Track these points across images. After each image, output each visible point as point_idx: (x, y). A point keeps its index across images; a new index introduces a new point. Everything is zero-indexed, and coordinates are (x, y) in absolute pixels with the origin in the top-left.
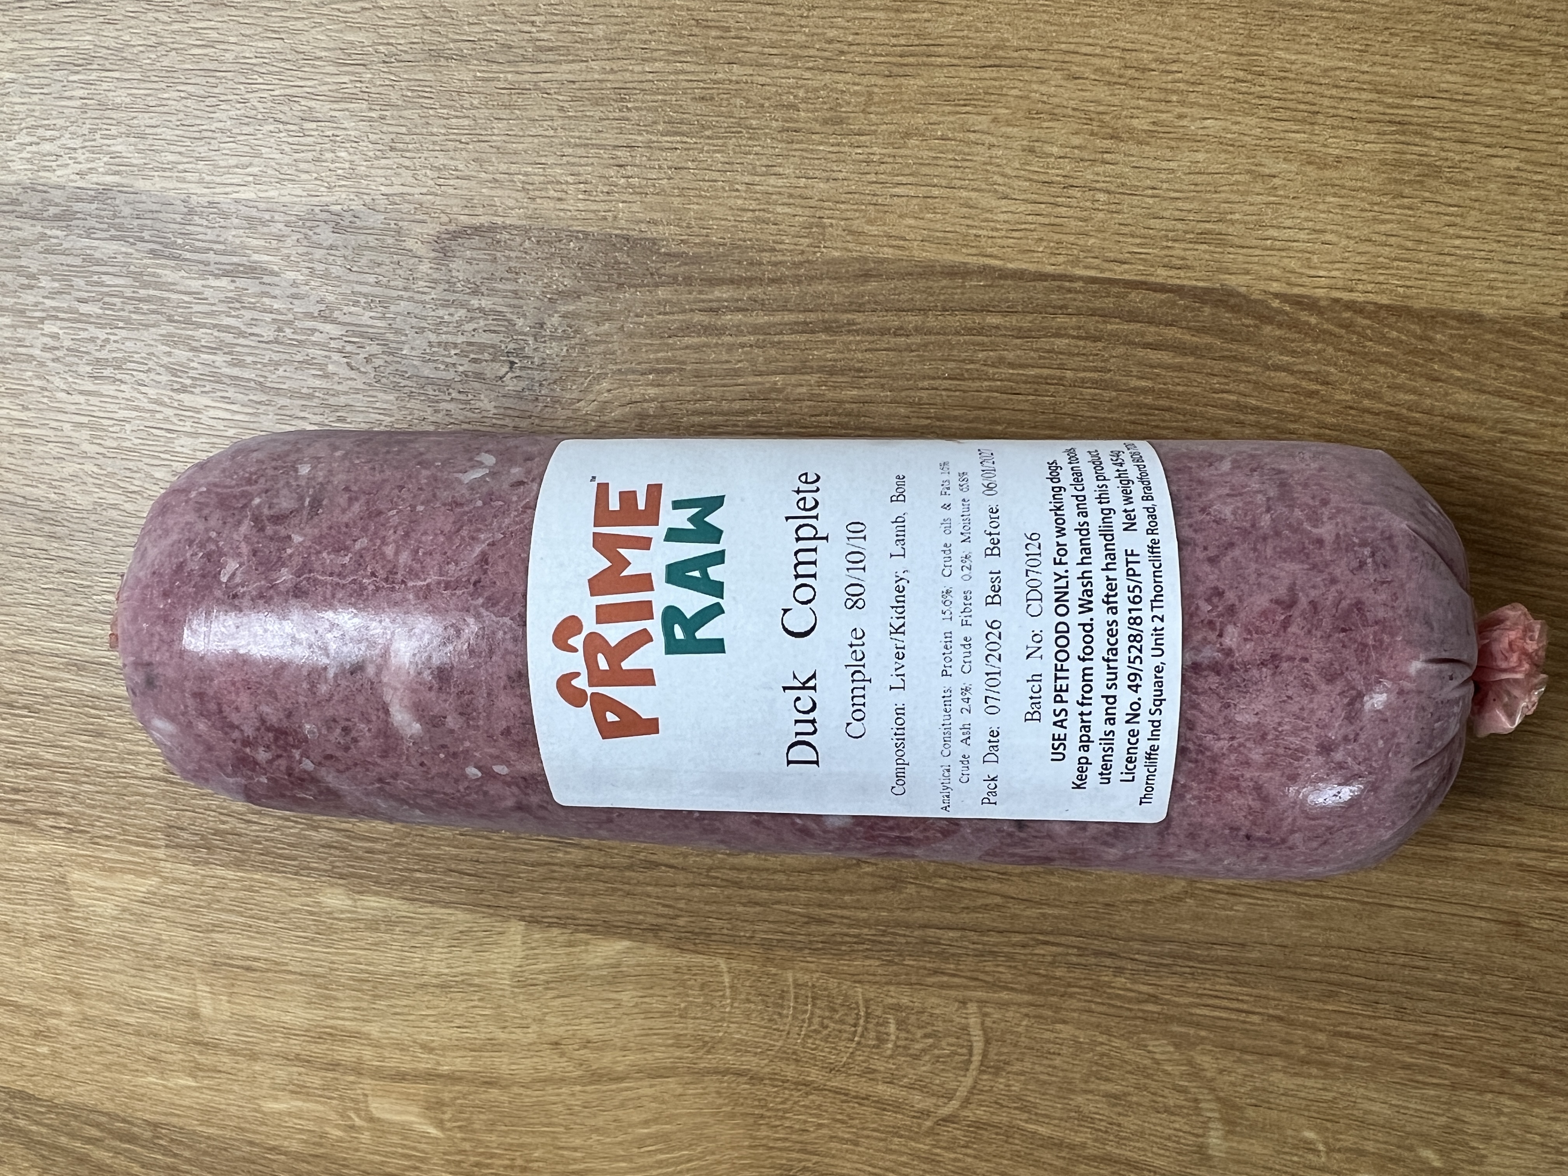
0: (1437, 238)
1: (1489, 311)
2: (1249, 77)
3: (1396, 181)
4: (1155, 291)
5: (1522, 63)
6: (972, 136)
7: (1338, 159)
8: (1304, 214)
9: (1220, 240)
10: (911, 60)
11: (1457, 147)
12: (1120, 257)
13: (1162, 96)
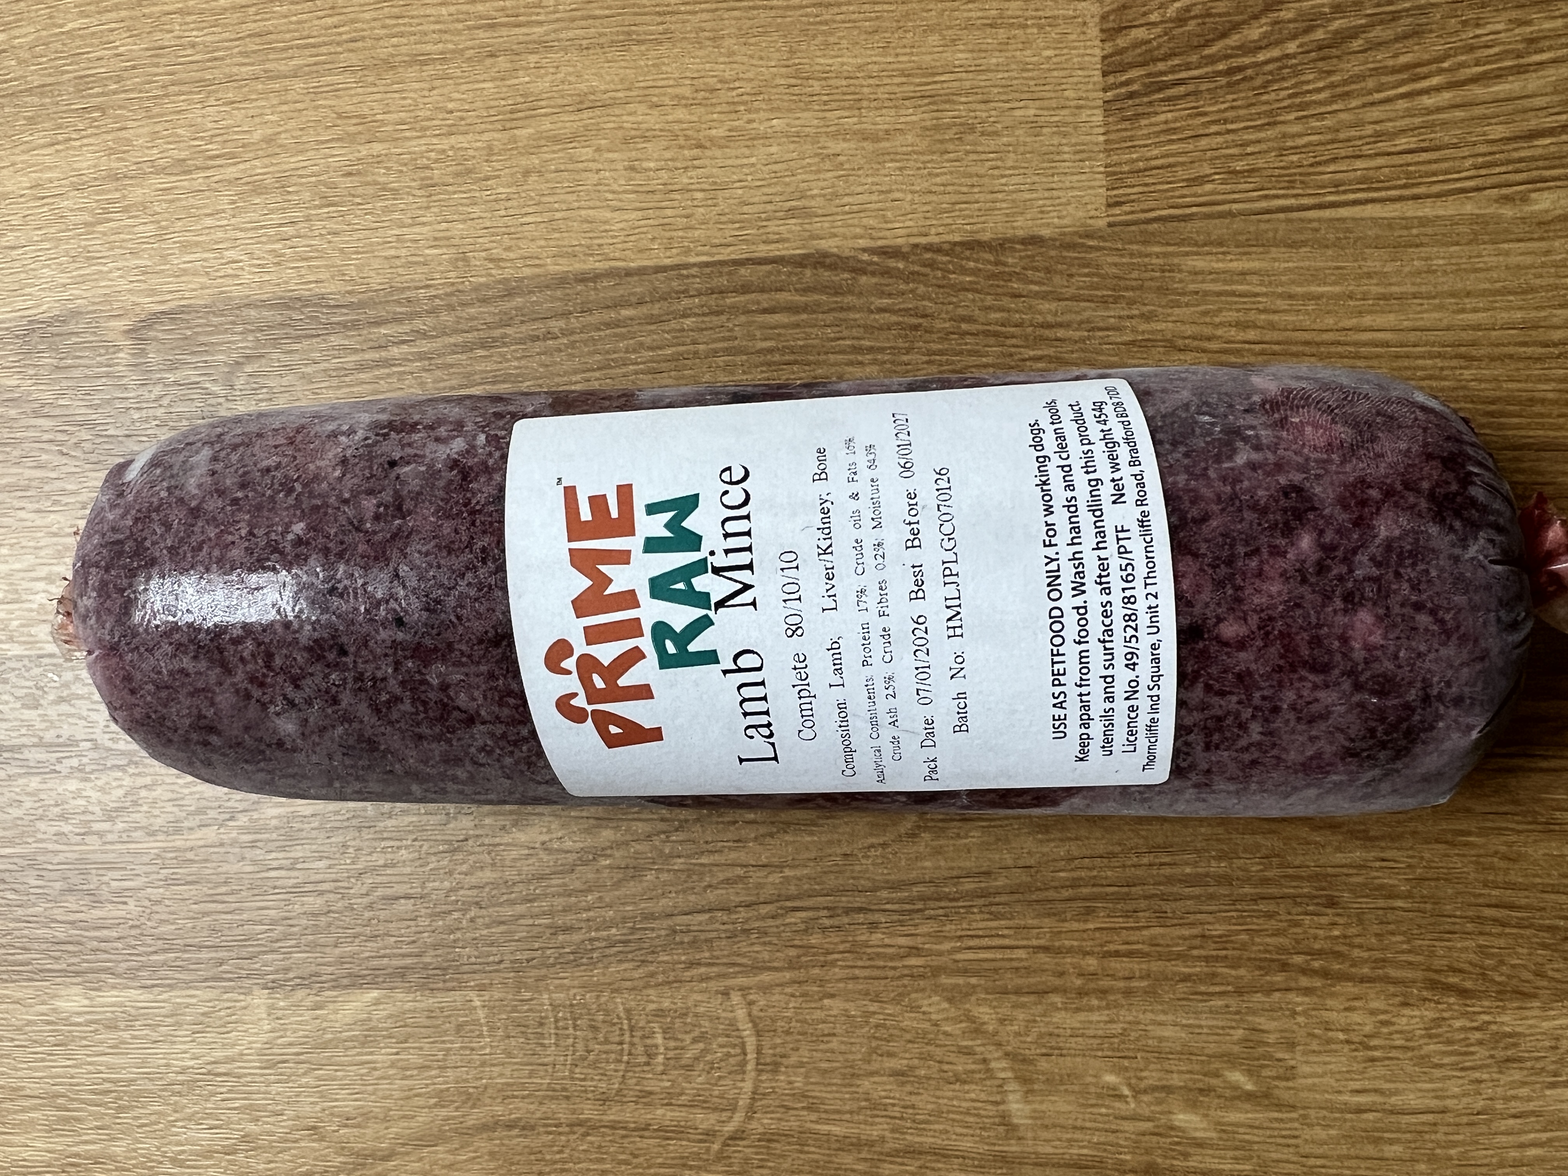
0: (986, 180)
1: (1045, 232)
2: (799, 82)
3: (942, 142)
4: (760, 264)
5: (1014, 37)
6: (580, 165)
7: (887, 132)
8: (870, 180)
9: (805, 213)
10: (520, 115)
11: (983, 106)
12: (724, 241)
13: (732, 108)
